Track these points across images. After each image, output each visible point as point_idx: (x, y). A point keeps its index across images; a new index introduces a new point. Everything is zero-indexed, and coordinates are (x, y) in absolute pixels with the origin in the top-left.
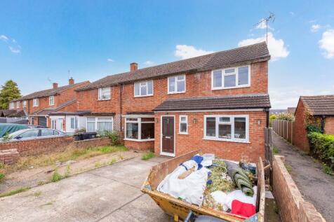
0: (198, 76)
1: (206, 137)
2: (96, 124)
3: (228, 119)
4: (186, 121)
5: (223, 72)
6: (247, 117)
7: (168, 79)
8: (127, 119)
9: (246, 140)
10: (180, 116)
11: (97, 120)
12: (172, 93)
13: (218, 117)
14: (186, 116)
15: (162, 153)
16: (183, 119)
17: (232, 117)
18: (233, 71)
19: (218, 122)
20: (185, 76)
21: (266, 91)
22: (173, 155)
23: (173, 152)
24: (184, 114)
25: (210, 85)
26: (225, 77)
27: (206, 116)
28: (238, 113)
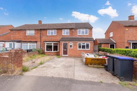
0: (73, 30)
1: (78, 49)
2: (28, 46)
3: (85, 44)
4: (72, 44)
5: (81, 30)
6: (89, 43)
7: (63, 30)
8: (47, 44)
9: (89, 49)
10: (70, 43)
11: (29, 44)
12: (64, 35)
13: (82, 43)
14: (72, 43)
15: (63, 55)
16: (71, 44)
17: (86, 43)
18: (84, 30)
19: (82, 45)
20: (69, 30)
21: (92, 37)
22: (67, 55)
23: (67, 54)
24: (71, 42)
25: (77, 33)
26: (82, 32)
27: (78, 43)
28: (87, 42)
